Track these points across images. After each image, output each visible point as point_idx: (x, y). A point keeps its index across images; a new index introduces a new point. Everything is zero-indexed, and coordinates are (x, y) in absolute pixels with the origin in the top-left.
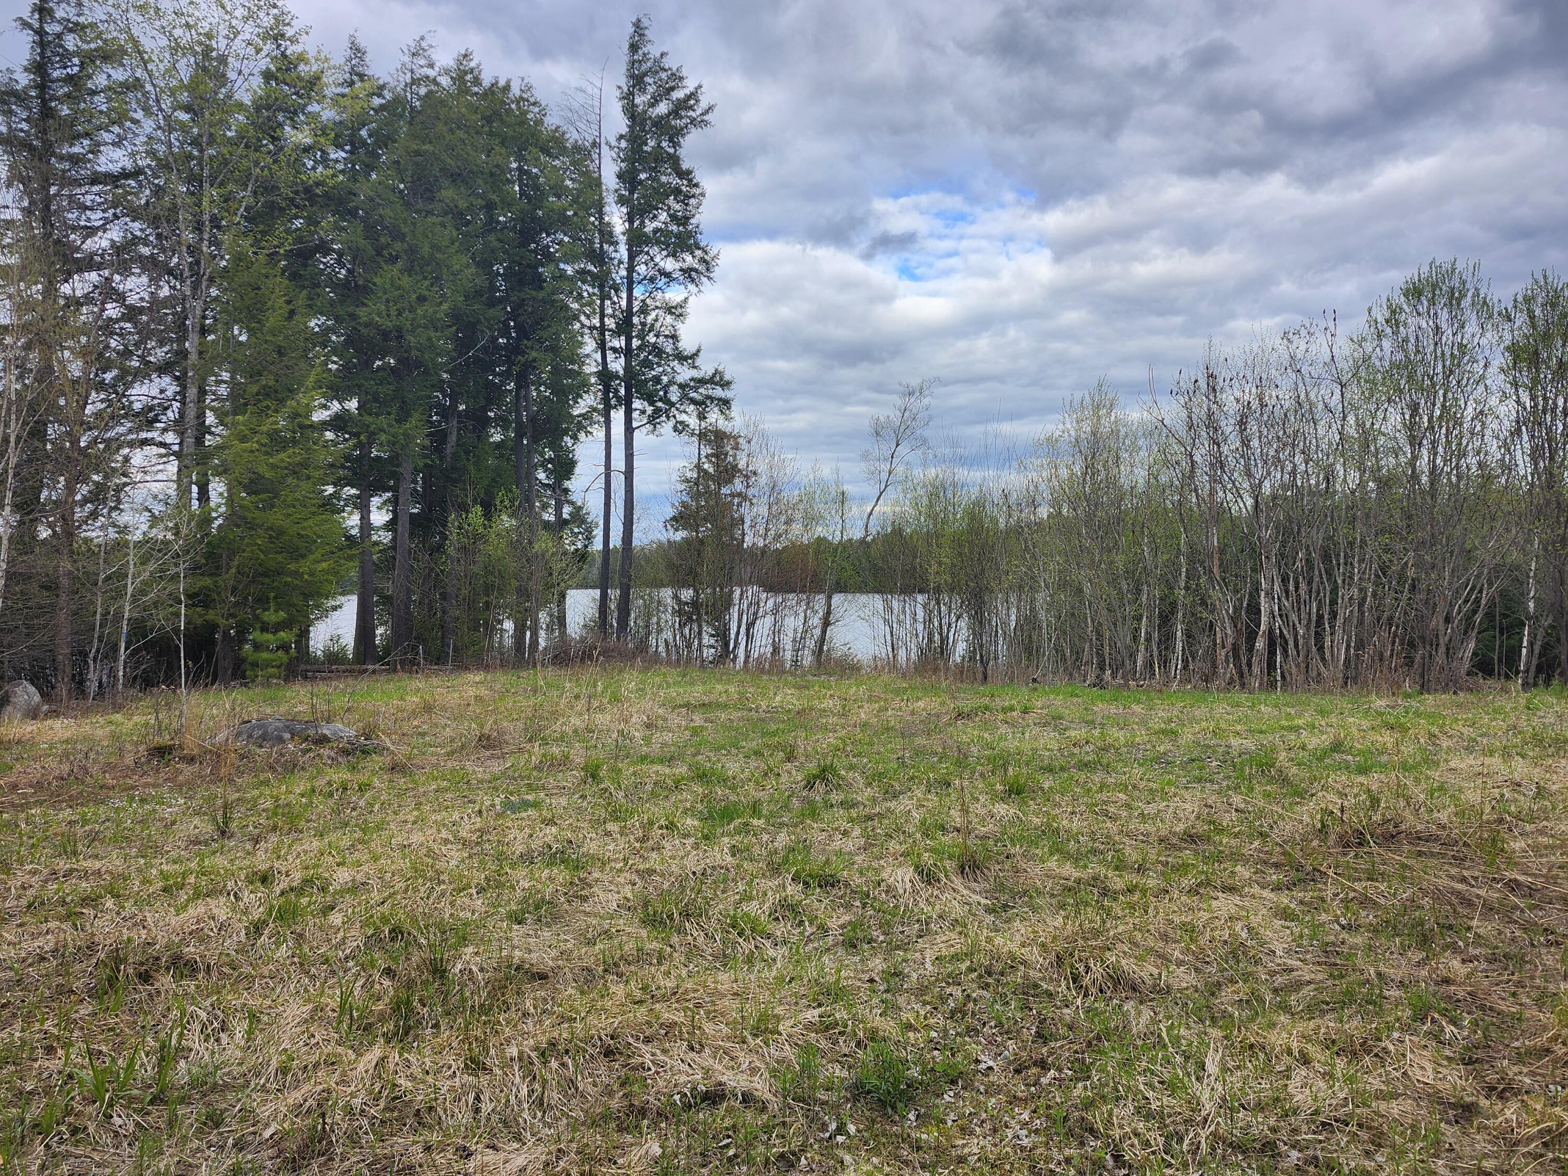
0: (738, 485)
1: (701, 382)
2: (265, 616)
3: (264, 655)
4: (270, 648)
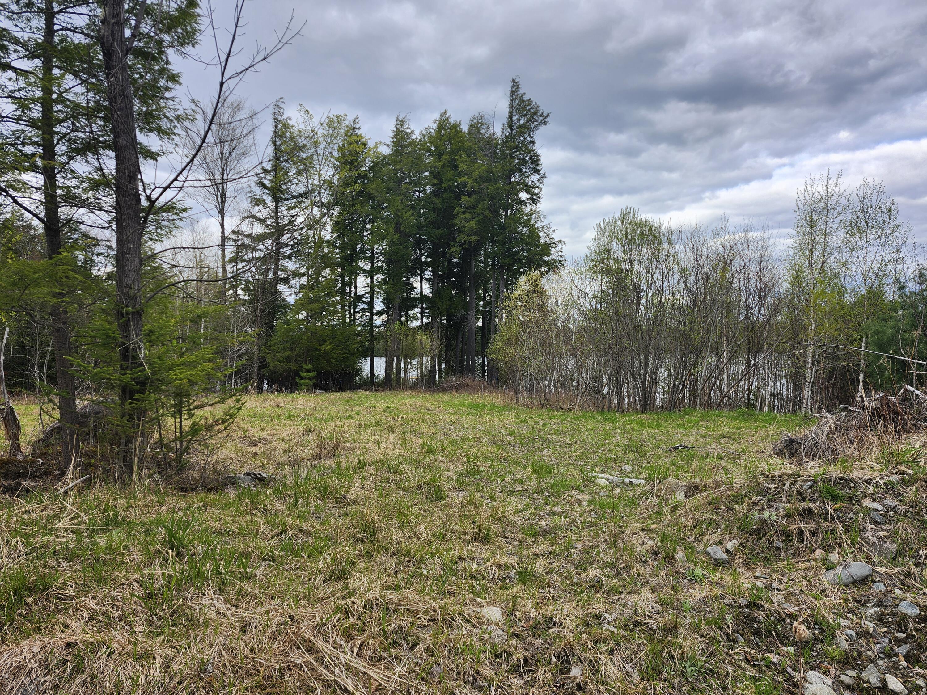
2: (304, 366)
3: (302, 381)
4: (305, 379)
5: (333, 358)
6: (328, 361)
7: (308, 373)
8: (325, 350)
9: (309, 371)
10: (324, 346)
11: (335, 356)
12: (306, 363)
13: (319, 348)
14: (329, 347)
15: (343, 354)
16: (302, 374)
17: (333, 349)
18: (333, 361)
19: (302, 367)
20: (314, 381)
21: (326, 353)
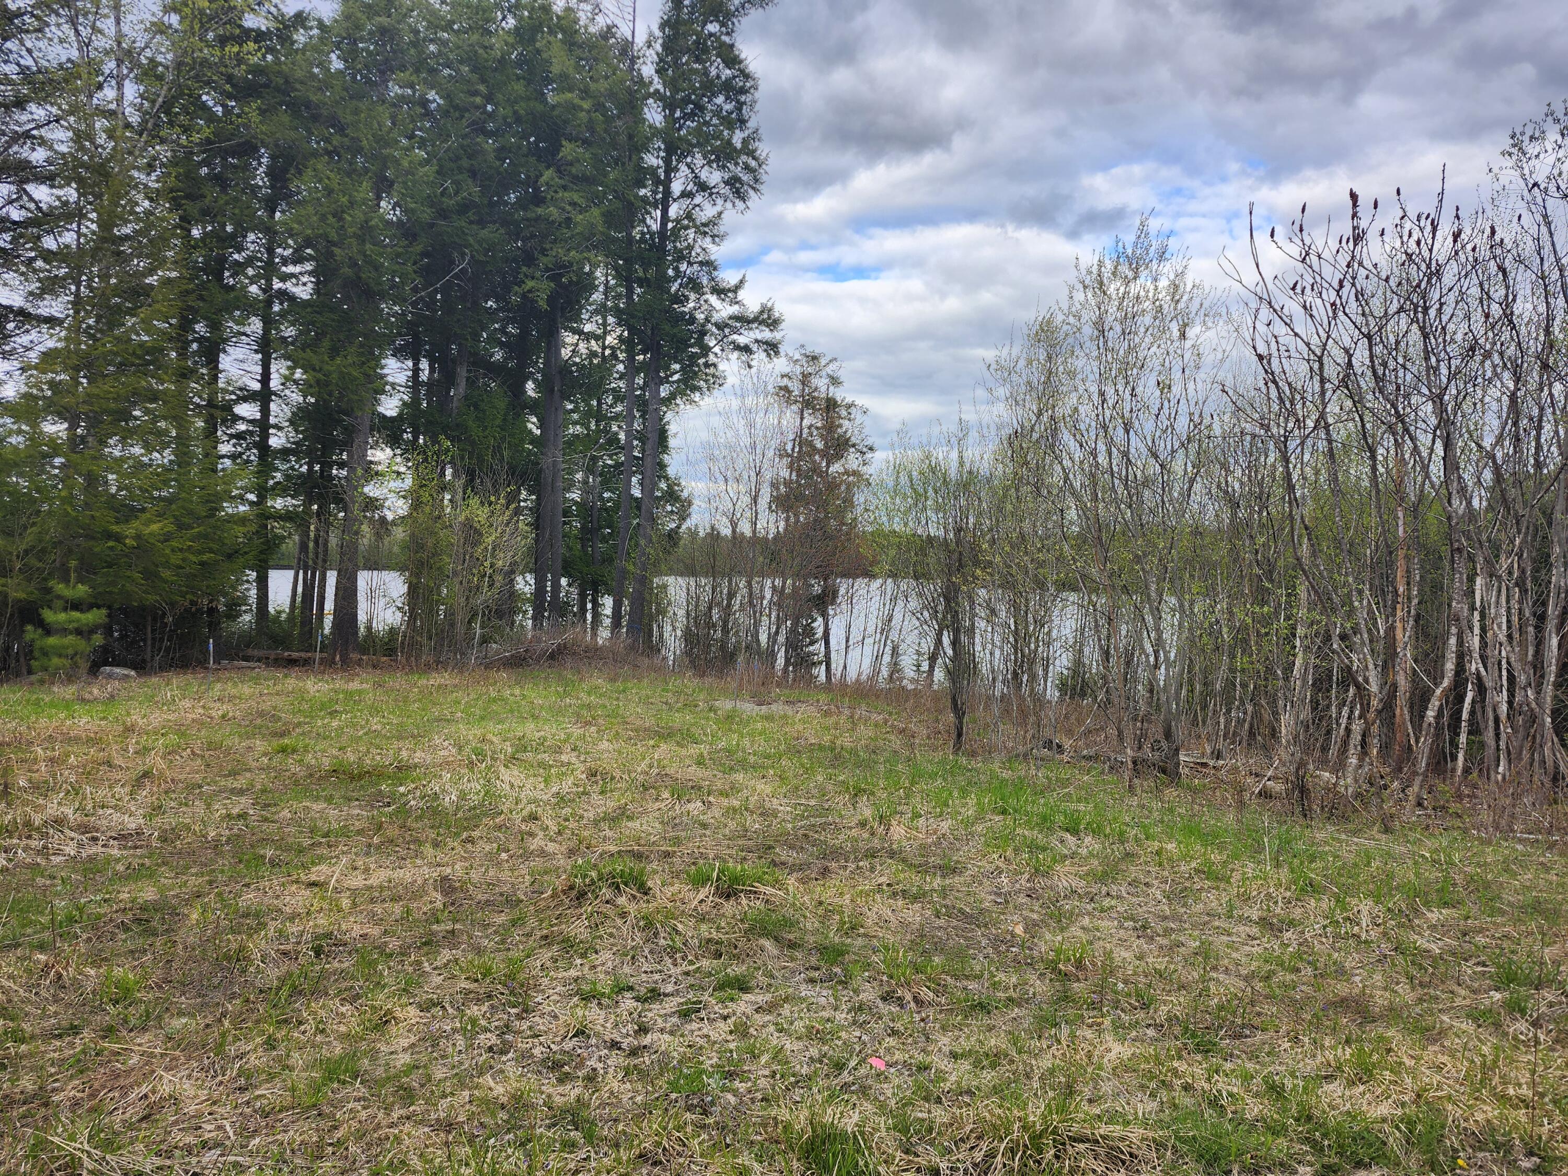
0: (852, 460)
1: (744, 320)
2: (60, 588)
3: (52, 641)
4: (64, 631)
5: (167, 565)
6: (150, 575)
7: (76, 615)
8: (138, 537)
9: (76, 606)
10: (135, 524)
11: (175, 559)
12: (66, 580)
13: (115, 528)
14: (155, 527)
15: (200, 553)
16: (49, 616)
17: (167, 538)
18: (166, 574)
19: (48, 591)
20: (98, 639)
21: (143, 546)
